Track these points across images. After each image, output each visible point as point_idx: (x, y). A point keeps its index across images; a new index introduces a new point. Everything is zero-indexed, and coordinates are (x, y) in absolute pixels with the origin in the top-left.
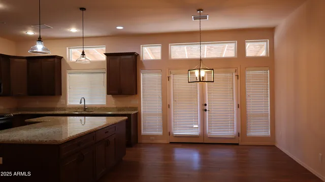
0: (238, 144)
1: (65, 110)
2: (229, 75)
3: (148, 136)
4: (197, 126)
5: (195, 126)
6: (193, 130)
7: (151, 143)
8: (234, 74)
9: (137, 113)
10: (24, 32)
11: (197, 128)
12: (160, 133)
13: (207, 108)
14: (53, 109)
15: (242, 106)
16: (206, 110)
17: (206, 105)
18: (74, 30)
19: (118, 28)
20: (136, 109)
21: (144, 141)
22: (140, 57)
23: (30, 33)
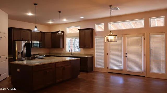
0: (144, 77)
1: (65, 54)
2: (139, 38)
3: (98, 68)
4: (121, 65)
5: (120, 65)
6: (119, 66)
7: (99, 72)
8: (142, 37)
9: (93, 57)
10: (48, 22)
11: (122, 66)
12: (103, 67)
13: (127, 55)
14: (60, 54)
15: (147, 55)
16: (126, 57)
17: (126, 54)
18: (65, 20)
19: (81, 17)
20: (92, 55)
21: (96, 70)
22: (94, 30)
23: (50, 22)
